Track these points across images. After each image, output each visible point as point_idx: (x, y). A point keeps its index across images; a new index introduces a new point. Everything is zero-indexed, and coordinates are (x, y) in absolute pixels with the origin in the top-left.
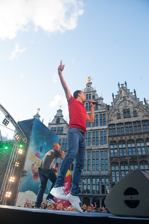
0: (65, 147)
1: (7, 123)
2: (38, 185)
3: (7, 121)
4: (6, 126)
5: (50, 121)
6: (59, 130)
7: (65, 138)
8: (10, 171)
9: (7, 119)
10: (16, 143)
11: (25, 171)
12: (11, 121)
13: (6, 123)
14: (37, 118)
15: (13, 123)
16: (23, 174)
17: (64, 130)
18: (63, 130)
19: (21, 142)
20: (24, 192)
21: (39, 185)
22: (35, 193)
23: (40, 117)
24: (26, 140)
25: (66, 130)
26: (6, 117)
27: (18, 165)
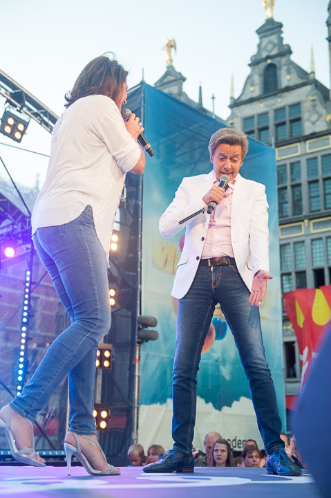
0: (321, 193)
1: (21, 127)
2: (218, 370)
3: (17, 120)
4: (19, 141)
5: (232, 89)
6: (284, 123)
7: (319, 155)
9: (14, 111)
11: (148, 318)
12: (36, 115)
13: (14, 128)
14: (173, 90)
15: (47, 124)
16: (141, 333)
17: (305, 116)
18: (299, 119)
21: (222, 368)
22: (210, 405)
23: (184, 79)
25: (315, 117)
26: (8, 101)
27: (114, 297)
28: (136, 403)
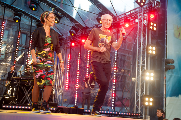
8: (144, 63)
10: (142, 13)
11: (170, 60)
16: (167, 66)
19: (150, 9)
20: (176, 96)
24: (159, 3)
27: (155, 51)
28: (165, 96)
